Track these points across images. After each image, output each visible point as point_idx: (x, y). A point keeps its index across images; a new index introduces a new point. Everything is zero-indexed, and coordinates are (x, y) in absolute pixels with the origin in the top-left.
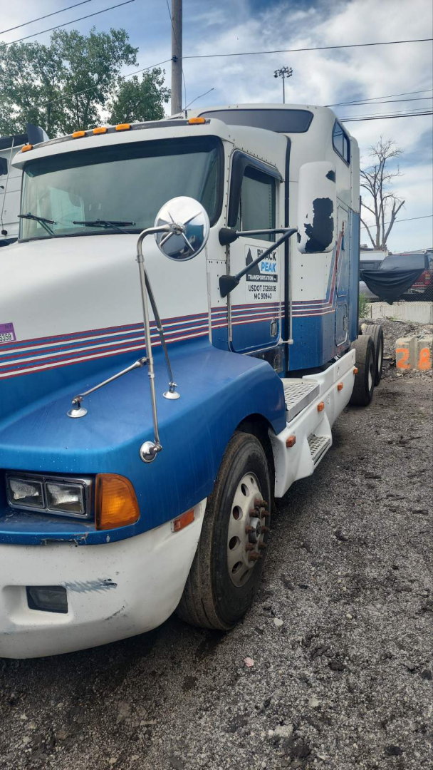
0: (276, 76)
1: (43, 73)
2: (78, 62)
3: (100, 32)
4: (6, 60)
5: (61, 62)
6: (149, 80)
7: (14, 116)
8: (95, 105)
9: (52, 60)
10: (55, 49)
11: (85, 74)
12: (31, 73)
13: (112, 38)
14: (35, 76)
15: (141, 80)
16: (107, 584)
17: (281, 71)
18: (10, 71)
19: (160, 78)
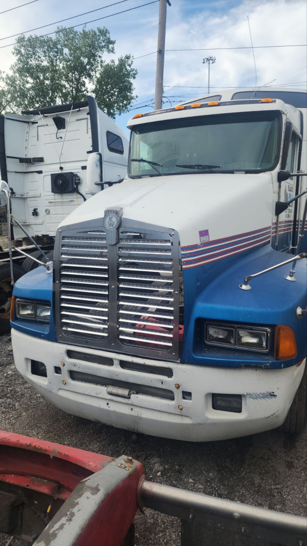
0: (204, 63)
1: (49, 57)
2: (74, 49)
3: (90, 29)
4: (24, 47)
5: (63, 50)
6: (122, 63)
7: (28, 86)
8: (84, 79)
9: (57, 48)
10: (59, 41)
11: (78, 58)
12: (41, 56)
13: (98, 33)
14: (44, 58)
15: (117, 63)
16: (271, 395)
17: (208, 59)
18: (27, 54)
19: (130, 62)
